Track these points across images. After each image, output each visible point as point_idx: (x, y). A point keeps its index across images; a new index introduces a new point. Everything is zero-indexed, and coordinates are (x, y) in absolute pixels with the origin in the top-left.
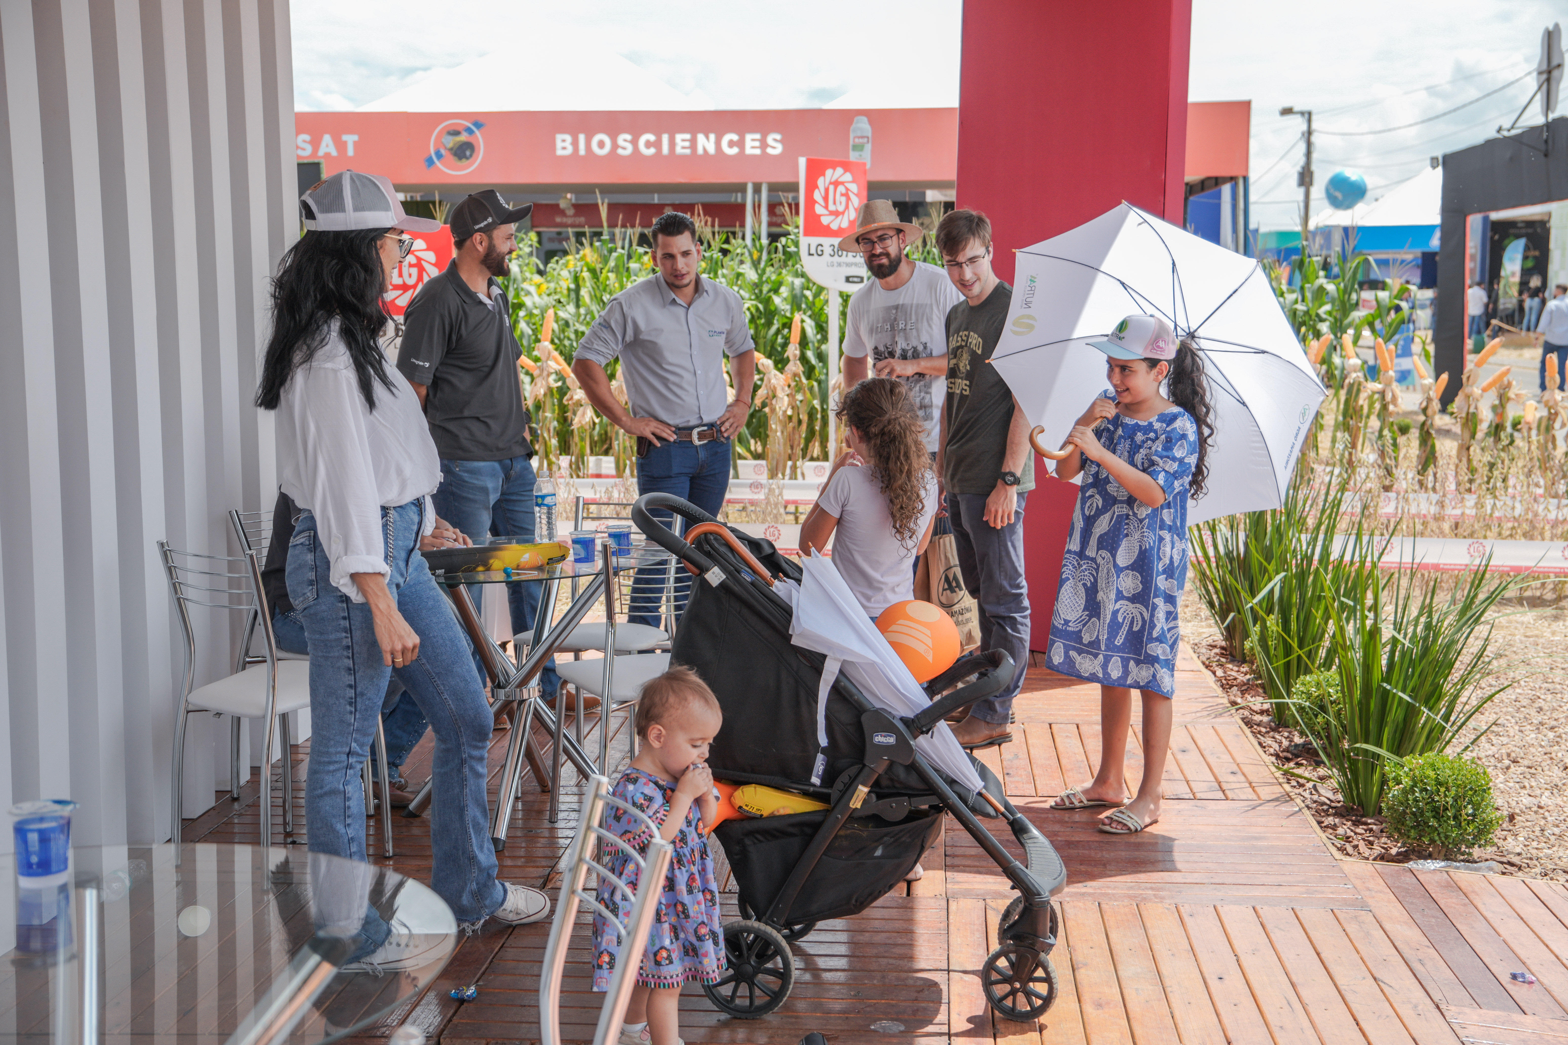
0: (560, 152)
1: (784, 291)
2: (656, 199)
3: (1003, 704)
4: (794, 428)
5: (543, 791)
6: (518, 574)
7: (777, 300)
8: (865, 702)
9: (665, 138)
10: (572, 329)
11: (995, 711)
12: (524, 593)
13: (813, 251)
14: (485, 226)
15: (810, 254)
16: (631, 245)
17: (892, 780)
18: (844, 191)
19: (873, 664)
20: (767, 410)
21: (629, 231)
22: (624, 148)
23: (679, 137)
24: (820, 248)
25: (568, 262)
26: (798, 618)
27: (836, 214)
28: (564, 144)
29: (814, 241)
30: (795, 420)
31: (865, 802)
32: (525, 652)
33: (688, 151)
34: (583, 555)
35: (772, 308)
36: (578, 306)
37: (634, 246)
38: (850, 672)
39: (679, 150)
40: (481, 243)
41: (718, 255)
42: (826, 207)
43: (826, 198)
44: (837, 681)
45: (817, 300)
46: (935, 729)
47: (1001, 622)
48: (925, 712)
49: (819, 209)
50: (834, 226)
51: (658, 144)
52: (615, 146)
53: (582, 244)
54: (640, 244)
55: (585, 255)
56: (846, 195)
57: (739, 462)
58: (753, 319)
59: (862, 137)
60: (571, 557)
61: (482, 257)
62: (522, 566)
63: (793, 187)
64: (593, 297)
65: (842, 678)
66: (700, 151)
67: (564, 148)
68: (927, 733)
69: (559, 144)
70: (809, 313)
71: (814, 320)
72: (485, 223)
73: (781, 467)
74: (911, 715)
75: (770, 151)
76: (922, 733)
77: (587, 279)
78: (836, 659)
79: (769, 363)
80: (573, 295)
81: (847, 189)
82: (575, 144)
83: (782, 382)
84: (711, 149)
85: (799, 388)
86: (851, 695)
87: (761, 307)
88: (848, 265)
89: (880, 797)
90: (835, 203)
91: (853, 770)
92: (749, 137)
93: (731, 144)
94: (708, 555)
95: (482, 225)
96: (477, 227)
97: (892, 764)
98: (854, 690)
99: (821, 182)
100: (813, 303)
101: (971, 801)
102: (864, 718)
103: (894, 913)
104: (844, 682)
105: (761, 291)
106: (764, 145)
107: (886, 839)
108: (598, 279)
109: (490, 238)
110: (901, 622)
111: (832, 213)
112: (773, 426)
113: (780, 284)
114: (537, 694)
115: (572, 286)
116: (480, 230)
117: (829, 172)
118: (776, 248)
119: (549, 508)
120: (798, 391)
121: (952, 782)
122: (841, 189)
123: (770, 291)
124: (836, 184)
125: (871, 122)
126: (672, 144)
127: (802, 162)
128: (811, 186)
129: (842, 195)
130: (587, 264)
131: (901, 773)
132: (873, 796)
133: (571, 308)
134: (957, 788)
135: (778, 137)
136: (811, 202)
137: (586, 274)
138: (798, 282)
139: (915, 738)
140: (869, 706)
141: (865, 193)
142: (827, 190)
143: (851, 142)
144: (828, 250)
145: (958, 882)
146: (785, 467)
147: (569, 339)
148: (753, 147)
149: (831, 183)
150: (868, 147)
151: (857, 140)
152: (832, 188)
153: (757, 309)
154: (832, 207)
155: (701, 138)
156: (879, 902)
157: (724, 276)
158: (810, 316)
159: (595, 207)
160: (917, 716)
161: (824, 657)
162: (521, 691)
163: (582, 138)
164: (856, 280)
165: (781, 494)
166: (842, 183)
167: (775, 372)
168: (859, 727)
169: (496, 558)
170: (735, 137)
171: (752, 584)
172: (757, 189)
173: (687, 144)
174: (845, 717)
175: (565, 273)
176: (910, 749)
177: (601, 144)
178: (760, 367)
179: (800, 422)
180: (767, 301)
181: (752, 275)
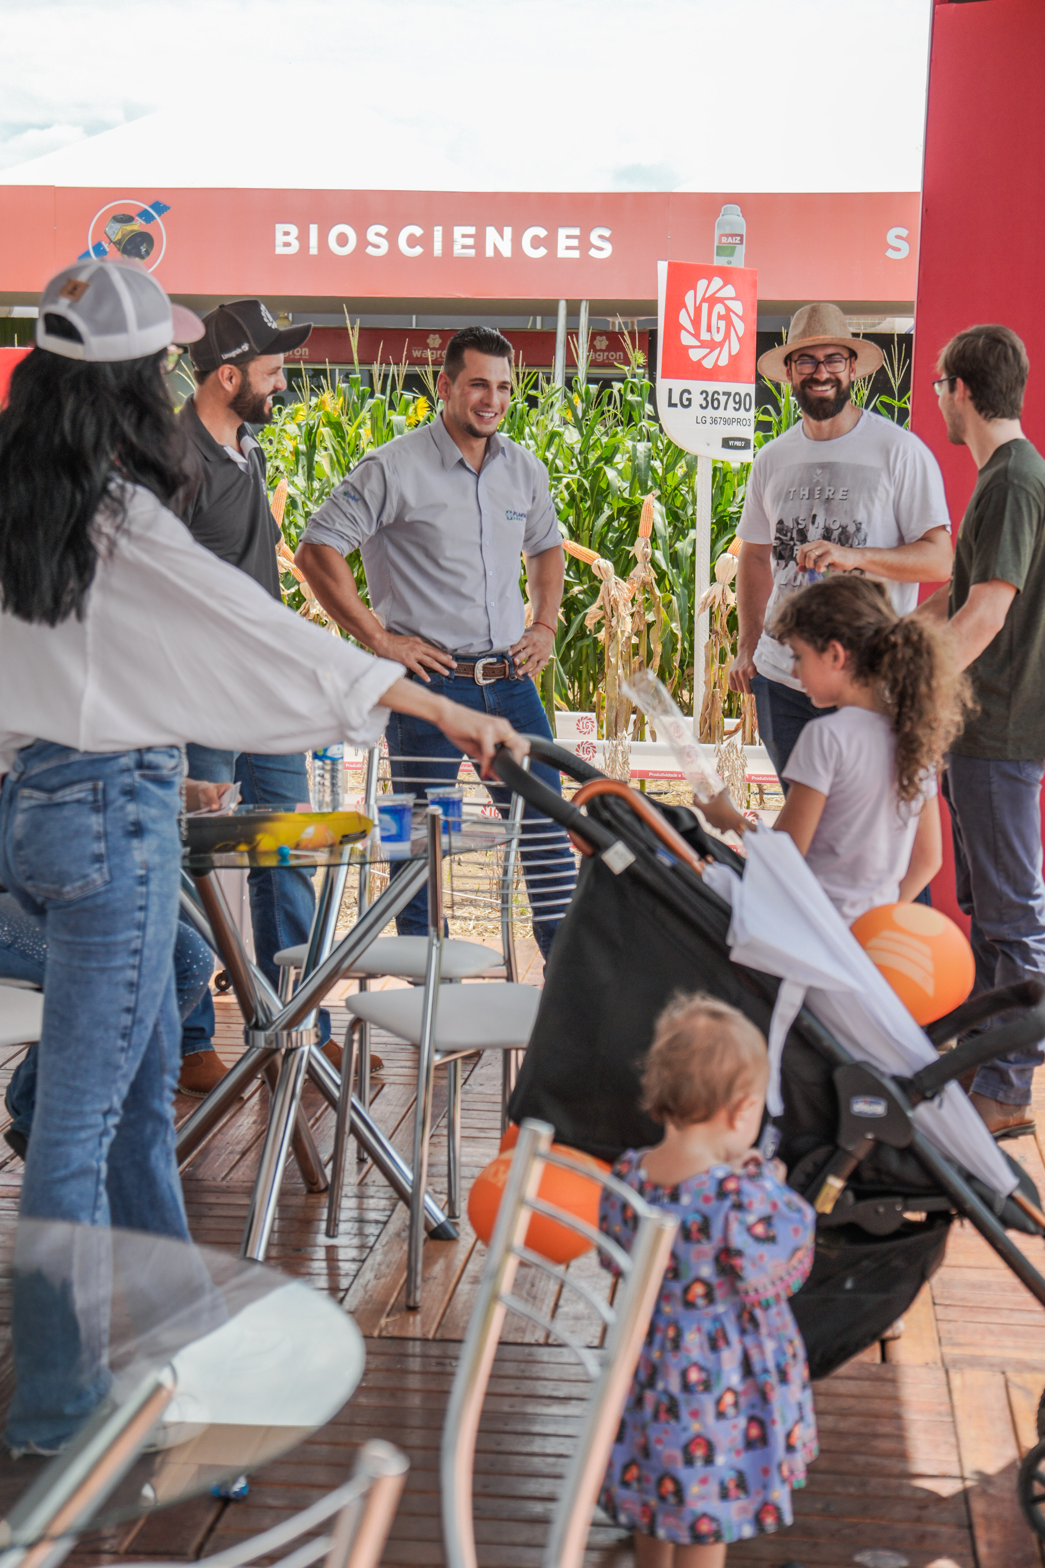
0: (280, 250)
1: (620, 460)
2: (414, 323)
3: (1021, 1072)
4: (641, 663)
5: (310, 1192)
6: (298, 857)
7: (611, 474)
8: (837, 1050)
9: (438, 231)
10: (301, 510)
11: (1010, 1084)
12: (276, 893)
13: (675, 399)
14: (238, 356)
15: (671, 405)
16: (394, 388)
17: (878, 1170)
18: (723, 312)
19: (851, 994)
20: (602, 635)
21: (393, 369)
22: (377, 246)
23: (458, 231)
24: (686, 395)
25: (297, 411)
26: (742, 922)
27: (712, 345)
28: (287, 239)
29: (678, 385)
30: (643, 651)
31: (839, 1204)
32: (292, 978)
33: (472, 252)
34: (394, 830)
35: (603, 485)
36: (310, 477)
37: (399, 390)
38: (818, 1004)
39: (458, 251)
40: (230, 379)
41: (523, 406)
42: (697, 336)
43: (696, 322)
44: (798, 1020)
45: (669, 476)
46: (945, 1096)
47: (1007, 950)
48: (930, 1069)
49: (686, 339)
50: (708, 364)
51: (426, 241)
52: (363, 242)
53: (320, 387)
54: (407, 387)
55: (323, 402)
56: (726, 317)
57: (557, 713)
58: (573, 502)
59: (732, 235)
60: (377, 833)
61: (230, 399)
62: (303, 844)
63: (650, 308)
64: (335, 463)
65: (805, 1015)
66: (490, 252)
67: (287, 244)
68: (932, 1098)
69: (280, 239)
70: (657, 492)
71: (666, 505)
72: (238, 351)
73: (621, 722)
74: (907, 1072)
75: (593, 253)
76: (925, 1099)
77: (327, 438)
78: (797, 984)
79: (607, 565)
80: (303, 461)
81: (728, 309)
82: (303, 238)
83: (628, 595)
84: (506, 251)
85: (649, 604)
86: (818, 1039)
87: (587, 484)
88: (727, 421)
89: (860, 1196)
90: (709, 330)
91: (821, 1153)
92: (562, 232)
93: (536, 242)
94: (607, 825)
95: (233, 354)
96: (226, 356)
97: (878, 1145)
98: (822, 1033)
99: (689, 298)
100: (665, 479)
101: (999, 1206)
102: (839, 1075)
103: (866, 1387)
104: (808, 1021)
105: (586, 460)
106: (585, 244)
107: (865, 1263)
108: (343, 438)
109: (245, 373)
110: (886, 933)
111: (704, 344)
112: (613, 660)
113: (616, 450)
114: (313, 1040)
115: (303, 448)
116: (230, 361)
117: (702, 284)
118: (611, 395)
119: (334, 761)
120: (648, 609)
121: (970, 1178)
122: (719, 308)
123: (598, 460)
124: (713, 301)
125: (744, 214)
126: (448, 241)
127: (663, 267)
128: (675, 303)
129: (720, 317)
130: (327, 415)
131: (893, 1162)
132: (850, 1195)
133: (300, 480)
134: (978, 1186)
135: (607, 233)
136: (673, 327)
137: (325, 431)
138: (642, 447)
139: (914, 1105)
140: (843, 1057)
141: (754, 316)
142: (698, 310)
143: (716, 244)
144: (698, 399)
145: (959, 1345)
146: (627, 722)
147: (297, 526)
148: (568, 248)
149: (704, 300)
150: (741, 250)
151: (724, 240)
152: (705, 306)
153: (581, 486)
154: (705, 336)
155: (491, 232)
156: (844, 1369)
157: (532, 437)
158: (659, 499)
159: (341, 333)
160: (917, 1075)
161: (778, 981)
162: (289, 1035)
163: (314, 229)
164: (738, 443)
165: (626, 763)
166: (721, 300)
167: (614, 578)
168: (830, 1089)
169: (265, 831)
170: (542, 232)
171: (674, 869)
172: (573, 310)
173: (470, 241)
174: (809, 1072)
175: (292, 428)
176: (907, 1124)
177: (342, 240)
178: (595, 571)
179: (650, 655)
180: (597, 475)
181: (572, 437)
